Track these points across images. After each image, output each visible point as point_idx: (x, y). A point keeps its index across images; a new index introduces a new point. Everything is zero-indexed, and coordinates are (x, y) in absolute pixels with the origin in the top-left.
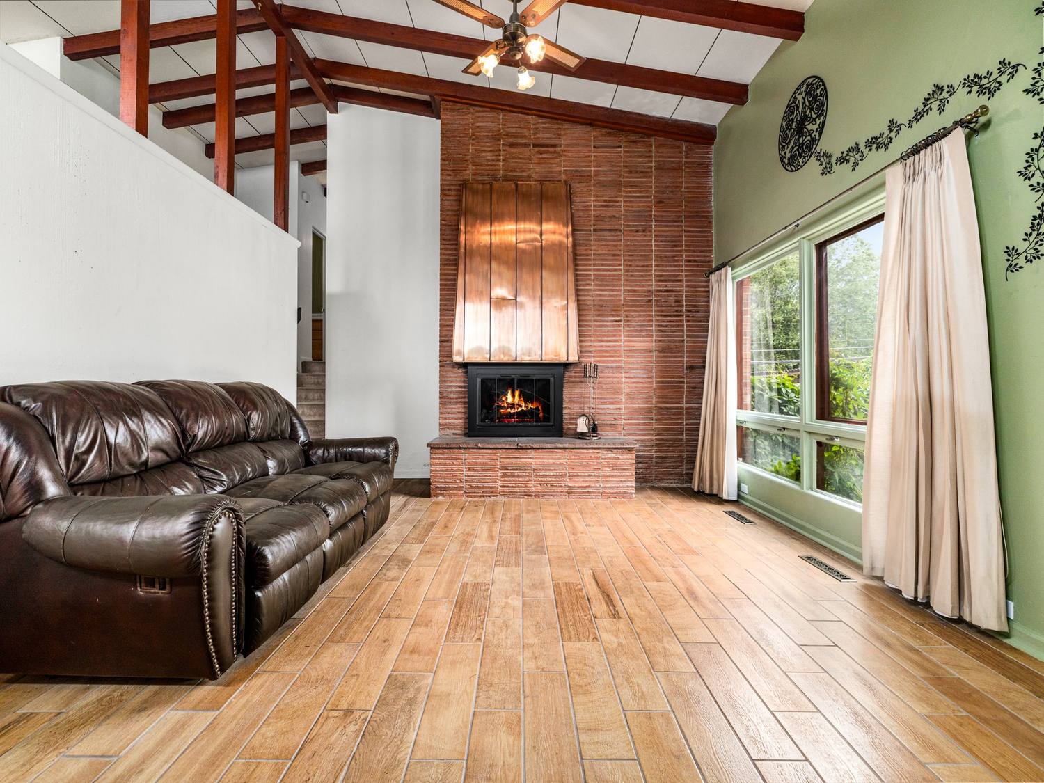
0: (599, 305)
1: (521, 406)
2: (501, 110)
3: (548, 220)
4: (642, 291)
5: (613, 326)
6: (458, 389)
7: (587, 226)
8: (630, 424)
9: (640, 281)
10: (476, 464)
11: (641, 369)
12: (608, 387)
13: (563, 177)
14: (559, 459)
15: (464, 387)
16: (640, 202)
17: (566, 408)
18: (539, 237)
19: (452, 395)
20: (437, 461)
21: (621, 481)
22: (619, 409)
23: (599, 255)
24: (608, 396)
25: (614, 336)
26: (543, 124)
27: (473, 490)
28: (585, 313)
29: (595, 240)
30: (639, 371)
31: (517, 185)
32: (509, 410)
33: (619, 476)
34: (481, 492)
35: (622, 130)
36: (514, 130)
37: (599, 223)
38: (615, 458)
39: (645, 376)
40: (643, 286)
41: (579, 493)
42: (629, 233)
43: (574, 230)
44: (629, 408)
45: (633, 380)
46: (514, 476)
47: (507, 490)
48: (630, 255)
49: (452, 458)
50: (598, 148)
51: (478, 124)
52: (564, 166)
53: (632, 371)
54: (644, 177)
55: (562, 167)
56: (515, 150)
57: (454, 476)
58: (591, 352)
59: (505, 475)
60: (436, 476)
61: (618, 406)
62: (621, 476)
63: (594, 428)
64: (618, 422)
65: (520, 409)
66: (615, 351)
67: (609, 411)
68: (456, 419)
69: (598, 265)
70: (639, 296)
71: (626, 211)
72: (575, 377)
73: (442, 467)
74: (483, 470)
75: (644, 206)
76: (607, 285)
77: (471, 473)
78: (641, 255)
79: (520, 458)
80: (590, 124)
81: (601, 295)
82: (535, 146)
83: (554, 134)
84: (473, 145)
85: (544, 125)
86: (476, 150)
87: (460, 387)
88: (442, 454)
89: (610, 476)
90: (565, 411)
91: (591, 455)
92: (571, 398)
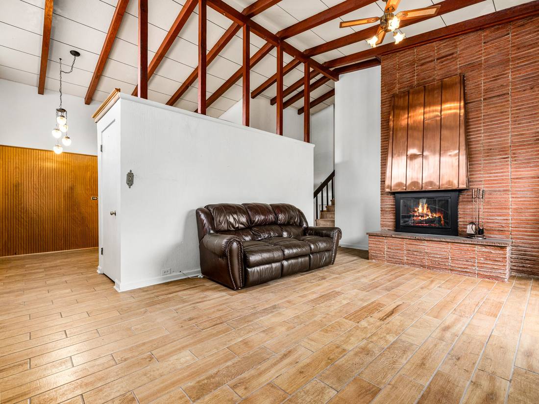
0: (488, 149)
1: (428, 215)
2: (415, 47)
3: (447, 101)
4: (529, 134)
5: (500, 162)
6: (390, 206)
7: (478, 98)
8: (517, 231)
9: (527, 126)
10: (392, 246)
11: (528, 191)
12: (496, 204)
13: (459, 71)
14: (444, 248)
15: (394, 205)
16: (527, 68)
17: (460, 218)
18: (439, 114)
19: (387, 209)
20: (372, 242)
21: (494, 268)
22: (507, 220)
23: (488, 115)
24: (496, 210)
25: (502, 169)
26: (443, 44)
27: (390, 259)
28: (475, 156)
29: (485, 106)
30: (526, 192)
31: (425, 87)
32: (420, 218)
33: (492, 264)
34: (394, 260)
35: (510, 22)
36: (424, 55)
37: (488, 93)
38: (488, 252)
39: (532, 196)
40: (531, 129)
41: (460, 271)
42: (517, 93)
43: (465, 104)
44: (515, 220)
45: (520, 199)
46: (414, 255)
47: (410, 262)
48: (517, 110)
49: (380, 242)
50: (488, 42)
51: (401, 61)
52: (459, 64)
53: (519, 193)
54: (532, 48)
55: (457, 66)
56: (424, 67)
57: (381, 251)
58: (481, 181)
59: (408, 254)
60: (371, 250)
61: (505, 218)
62: (494, 265)
63: (480, 232)
64: (506, 229)
65: (427, 217)
66: (503, 180)
67: (497, 221)
68: (389, 222)
69: (488, 122)
70: (526, 138)
71: (513, 79)
72: (467, 198)
73: (375, 246)
74: (396, 249)
75: (532, 70)
76: (496, 135)
77: (389, 250)
78: (530, 107)
79: (418, 245)
80: (480, 29)
81: (490, 142)
82: (437, 59)
83: (452, 47)
84: (399, 73)
85: (445, 44)
86: (400, 75)
87: (392, 205)
88: (374, 238)
89: (484, 263)
90: (459, 220)
91: (468, 248)
92: (464, 211)
